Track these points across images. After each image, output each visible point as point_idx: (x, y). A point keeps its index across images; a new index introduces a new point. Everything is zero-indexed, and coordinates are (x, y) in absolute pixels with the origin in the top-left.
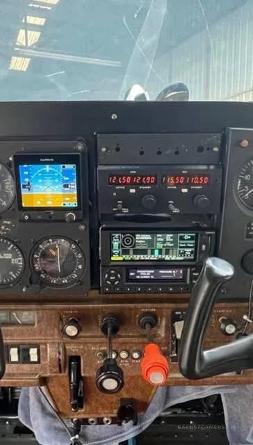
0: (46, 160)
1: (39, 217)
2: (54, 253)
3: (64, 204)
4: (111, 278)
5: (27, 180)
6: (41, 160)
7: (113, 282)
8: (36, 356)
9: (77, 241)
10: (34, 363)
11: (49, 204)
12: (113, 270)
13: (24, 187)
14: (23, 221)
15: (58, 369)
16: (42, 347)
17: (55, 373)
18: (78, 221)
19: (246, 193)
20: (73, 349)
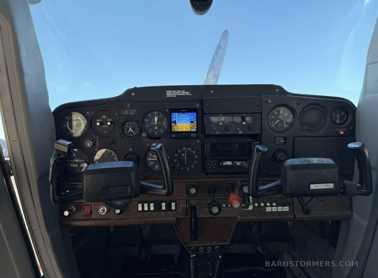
0: (183, 110)
1: (179, 136)
2: (183, 155)
3: (191, 130)
4: (212, 165)
5: (174, 119)
6: (181, 110)
7: (212, 167)
8: (175, 207)
9: (195, 148)
10: (173, 210)
11: (184, 130)
12: (212, 161)
13: (173, 122)
14: (172, 138)
15: (185, 213)
16: (178, 202)
17: (184, 216)
18: (197, 138)
19: (273, 124)
20: (193, 202)
